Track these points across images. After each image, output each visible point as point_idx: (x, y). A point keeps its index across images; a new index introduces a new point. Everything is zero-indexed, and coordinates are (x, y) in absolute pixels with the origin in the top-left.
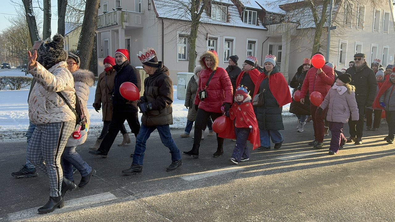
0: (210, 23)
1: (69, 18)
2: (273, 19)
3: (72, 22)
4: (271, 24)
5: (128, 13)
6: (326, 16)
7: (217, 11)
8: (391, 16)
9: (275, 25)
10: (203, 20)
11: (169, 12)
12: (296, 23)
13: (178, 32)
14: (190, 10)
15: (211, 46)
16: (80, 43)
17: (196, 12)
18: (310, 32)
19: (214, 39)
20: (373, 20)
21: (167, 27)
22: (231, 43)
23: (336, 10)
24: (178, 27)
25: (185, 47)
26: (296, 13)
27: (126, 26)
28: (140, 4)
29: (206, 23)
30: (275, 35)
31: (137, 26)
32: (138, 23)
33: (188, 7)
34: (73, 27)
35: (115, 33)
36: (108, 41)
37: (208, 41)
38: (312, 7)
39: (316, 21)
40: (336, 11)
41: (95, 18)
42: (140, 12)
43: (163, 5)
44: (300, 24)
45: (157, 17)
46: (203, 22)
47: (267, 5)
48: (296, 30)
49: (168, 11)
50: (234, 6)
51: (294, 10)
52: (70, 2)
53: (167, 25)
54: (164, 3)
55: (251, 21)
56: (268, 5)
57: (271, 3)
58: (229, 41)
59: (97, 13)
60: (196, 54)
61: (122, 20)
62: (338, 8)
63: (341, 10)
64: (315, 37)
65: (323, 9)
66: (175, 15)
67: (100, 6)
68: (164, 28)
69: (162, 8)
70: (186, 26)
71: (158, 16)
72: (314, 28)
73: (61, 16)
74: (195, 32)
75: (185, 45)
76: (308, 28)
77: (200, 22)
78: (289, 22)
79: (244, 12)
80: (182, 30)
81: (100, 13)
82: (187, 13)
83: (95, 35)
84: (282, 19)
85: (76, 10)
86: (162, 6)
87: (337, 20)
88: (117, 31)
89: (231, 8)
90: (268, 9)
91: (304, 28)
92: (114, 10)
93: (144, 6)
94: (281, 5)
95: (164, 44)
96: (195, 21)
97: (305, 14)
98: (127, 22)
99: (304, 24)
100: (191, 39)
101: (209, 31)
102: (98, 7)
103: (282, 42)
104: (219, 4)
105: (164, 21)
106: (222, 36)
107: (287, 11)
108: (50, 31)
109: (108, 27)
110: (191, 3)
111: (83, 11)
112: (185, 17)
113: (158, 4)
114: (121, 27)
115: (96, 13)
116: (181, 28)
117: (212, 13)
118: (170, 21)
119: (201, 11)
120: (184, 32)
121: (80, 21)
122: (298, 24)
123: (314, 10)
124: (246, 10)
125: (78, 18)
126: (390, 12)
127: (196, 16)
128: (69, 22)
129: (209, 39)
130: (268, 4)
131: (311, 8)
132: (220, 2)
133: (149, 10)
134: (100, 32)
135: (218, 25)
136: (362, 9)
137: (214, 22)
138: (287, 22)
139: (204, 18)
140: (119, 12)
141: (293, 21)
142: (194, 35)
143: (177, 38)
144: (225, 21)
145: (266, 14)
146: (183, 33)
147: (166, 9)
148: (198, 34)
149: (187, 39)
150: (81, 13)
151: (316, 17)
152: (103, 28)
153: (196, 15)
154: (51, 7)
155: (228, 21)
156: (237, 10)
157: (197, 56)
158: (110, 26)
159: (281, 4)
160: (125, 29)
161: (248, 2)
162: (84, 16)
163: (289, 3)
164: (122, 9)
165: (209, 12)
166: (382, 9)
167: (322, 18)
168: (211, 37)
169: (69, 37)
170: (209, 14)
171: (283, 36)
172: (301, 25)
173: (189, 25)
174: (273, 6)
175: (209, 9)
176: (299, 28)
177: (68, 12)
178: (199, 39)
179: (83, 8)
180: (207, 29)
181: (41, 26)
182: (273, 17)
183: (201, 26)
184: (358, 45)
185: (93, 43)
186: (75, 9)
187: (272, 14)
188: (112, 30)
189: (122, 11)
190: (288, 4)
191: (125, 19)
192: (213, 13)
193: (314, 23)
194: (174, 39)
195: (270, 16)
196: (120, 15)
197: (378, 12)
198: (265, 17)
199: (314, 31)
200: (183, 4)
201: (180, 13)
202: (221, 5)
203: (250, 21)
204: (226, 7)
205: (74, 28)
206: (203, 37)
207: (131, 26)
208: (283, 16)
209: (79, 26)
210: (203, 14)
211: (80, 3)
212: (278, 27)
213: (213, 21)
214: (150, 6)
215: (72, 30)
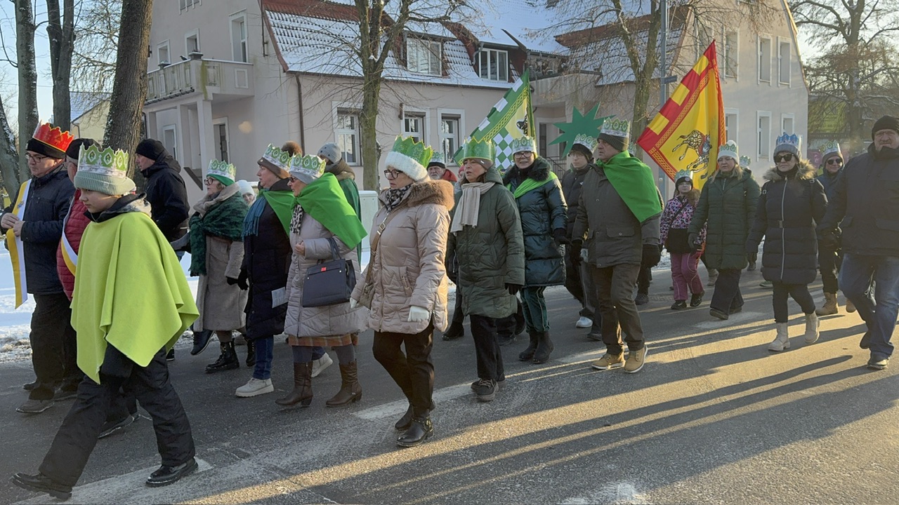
0: (405, 79)
1: (79, 83)
2: (544, 67)
3: (87, 90)
4: (539, 78)
5: (216, 65)
6: (656, 54)
7: (419, 53)
8: (794, 49)
9: (548, 79)
10: (388, 73)
11: (311, 59)
12: (591, 73)
13: (336, 104)
14: (358, 53)
15: (412, 131)
16: (108, 136)
17: (372, 57)
18: (624, 91)
19: (417, 116)
20: (755, 59)
21: (310, 93)
22: (454, 123)
23: (676, 41)
24: (333, 92)
25: (353, 136)
26: (591, 51)
27: (213, 94)
28: (244, 44)
29: (397, 80)
30: (549, 102)
31: (239, 93)
32: (242, 87)
33: (353, 47)
34: (88, 102)
35: (189, 110)
36: (172, 131)
37: (403, 122)
38: (625, 36)
39: (635, 66)
40: (677, 43)
41: (140, 78)
42: (245, 61)
43: (296, 43)
44: (601, 76)
45: (284, 72)
46: (390, 78)
47: (528, 38)
48: (593, 88)
49: (309, 55)
50: (456, 42)
51: (586, 45)
52: (80, 45)
53: (309, 89)
54: (298, 39)
55: (496, 73)
56: (531, 37)
57: (537, 31)
58: (450, 119)
59: (146, 66)
60: (378, 149)
61: (204, 80)
62: (682, 37)
63: (688, 40)
64: (635, 104)
65: (649, 40)
66: (325, 66)
67: (151, 52)
68: (302, 95)
69: (296, 50)
70: (351, 88)
71: (288, 68)
72: (633, 82)
73: (60, 79)
74: (373, 101)
75: (352, 132)
76: (619, 83)
77: (383, 78)
78: (577, 71)
79: (480, 53)
80: (344, 97)
81: (153, 66)
82: (352, 60)
83: (143, 118)
84: (562, 66)
85: (96, 64)
86: (294, 45)
87: (681, 62)
88: (194, 108)
89: (450, 47)
90: (531, 45)
91: (610, 82)
92: (184, 59)
93: (254, 48)
94: (559, 36)
95: (305, 132)
96: (373, 78)
97: (612, 54)
98: (215, 85)
99: (610, 75)
100: (365, 118)
101: (404, 98)
102: (147, 54)
103: (565, 116)
104: (423, 39)
105: (300, 79)
106: (434, 108)
107: (573, 48)
108: (36, 113)
109: (171, 98)
110: (360, 38)
111: (112, 65)
112: (349, 69)
113: (286, 42)
114: (202, 97)
115: (142, 68)
116: (340, 94)
117: (408, 59)
118: (316, 79)
119: (384, 55)
120: (347, 103)
121: (104, 88)
122: (598, 76)
123: (629, 44)
124: (484, 50)
125: (100, 81)
126: (790, 40)
127: (372, 66)
128: (78, 92)
129: (406, 115)
130: (531, 35)
131: (624, 38)
132: (425, 34)
133: (264, 55)
134: (154, 110)
135: (424, 83)
136: (730, 37)
137: (414, 77)
138: (574, 72)
139: (390, 69)
140: (196, 64)
141: (587, 69)
142: (370, 109)
143: (334, 116)
144: (439, 74)
145: (529, 57)
146: (346, 105)
147: (303, 52)
148: (380, 107)
149: (356, 119)
150: (106, 69)
151: (635, 58)
152: (159, 100)
153: (372, 63)
154: (36, 59)
155: (445, 75)
156: (463, 49)
157: (380, 154)
158: (176, 96)
159: (557, 34)
160: (212, 101)
161: (486, 31)
162: (115, 76)
163: (576, 30)
164: (202, 55)
165: (402, 56)
166: (772, 36)
167: (647, 59)
168: (409, 112)
169: (80, 126)
170: (403, 61)
171: (566, 103)
172: (605, 78)
173: (358, 87)
174: (540, 39)
175: (402, 50)
176: (600, 83)
177: (75, 68)
178: (384, 117)
179: (112, 57)
180: (401, 93)
181: (11, 105)
182: (543, 63)
183: (386, 86)
184: (730, 115)
185: (138, 136)
186: (92, 62)
187: (541, 54)
188: (181, 105)
189: (203, 61)
190: (574, 32)
191: (211, 78)
192: (411, 58)
193: (632, 72)
194: (325, 120)
195: (537, 60)
196: (200, 69)
197: (764, 42)
198: (526, 64)
199: (633, 89)
200: (341, 40)
201: (336, 61)
202: (426, 39)
203: (493, 73)
204: (440, 43)
205: (92, 104)
206: (393, 113)
207: (227, 93)
208: (564, 59)
209: (104, 99)
210: (389, 61)
211: (102, 47)
212: (555, 84)
213: (411, 76)
214: (267, 46)
215: (88, 109)
